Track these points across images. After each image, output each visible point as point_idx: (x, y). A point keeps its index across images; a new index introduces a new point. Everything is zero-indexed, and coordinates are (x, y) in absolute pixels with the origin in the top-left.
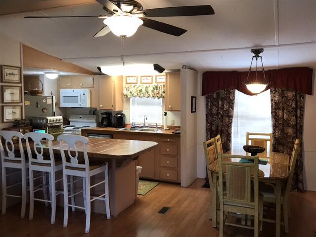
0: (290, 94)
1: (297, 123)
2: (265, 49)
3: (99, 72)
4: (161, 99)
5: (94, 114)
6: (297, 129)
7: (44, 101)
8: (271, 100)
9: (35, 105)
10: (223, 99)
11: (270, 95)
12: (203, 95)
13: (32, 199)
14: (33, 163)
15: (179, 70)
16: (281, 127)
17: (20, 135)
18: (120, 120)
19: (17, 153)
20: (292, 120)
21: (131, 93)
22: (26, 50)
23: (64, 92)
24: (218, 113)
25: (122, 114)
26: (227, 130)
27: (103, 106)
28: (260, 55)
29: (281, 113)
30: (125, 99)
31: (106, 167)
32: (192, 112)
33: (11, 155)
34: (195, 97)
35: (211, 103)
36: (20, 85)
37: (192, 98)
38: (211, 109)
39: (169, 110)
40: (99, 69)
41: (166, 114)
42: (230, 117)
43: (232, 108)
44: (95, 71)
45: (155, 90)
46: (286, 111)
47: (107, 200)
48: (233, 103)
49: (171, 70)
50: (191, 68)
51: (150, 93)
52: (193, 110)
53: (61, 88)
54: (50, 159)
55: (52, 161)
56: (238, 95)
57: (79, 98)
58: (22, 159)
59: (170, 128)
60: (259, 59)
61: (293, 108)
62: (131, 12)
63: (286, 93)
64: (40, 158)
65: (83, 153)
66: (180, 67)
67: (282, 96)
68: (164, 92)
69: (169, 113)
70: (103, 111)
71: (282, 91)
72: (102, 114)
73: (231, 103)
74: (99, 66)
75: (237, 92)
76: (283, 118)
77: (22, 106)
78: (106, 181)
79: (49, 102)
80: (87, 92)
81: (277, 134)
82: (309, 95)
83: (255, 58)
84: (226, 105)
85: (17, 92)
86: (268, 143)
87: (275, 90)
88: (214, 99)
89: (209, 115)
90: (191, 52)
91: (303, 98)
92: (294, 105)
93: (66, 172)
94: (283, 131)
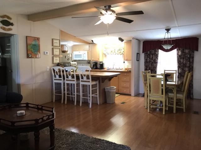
0: (187, 51)
1: (190, 65)
2: (172, 28)
3: (92, 43)
4: (122, 55)
5: (89, 63)
6: (190, 68)
7: (68, 56)
8: (177, 54)
9: (65, 57)
10: (152, 54)
11: (177, 52)
12: (143, 53)
13: (66, 95)
14: (67, 80)
15: (131, 41)
16: (182, 67)
17: (61, 68)
18: (102, 66)
19: (60, 76)
20: (188, 64)
21: (107, 52)
22: (62, 32)
23: (75, 53)
24: (150, 62)
25: (103, 63)
26: (155, 70)
27: (93, 59)
28: (169, 31)
29: (182, 60)
30: (104, 56)
31: (98, 82)
32: (137, 60)
33: (57, 77)
34: (139, 54)
35: (147, 56)
36: (59, 48)
37: (137, 54)
38: (147, 60)
39: (126, 60)
40: (92, 41)
41: (124, 62)
42: (156, 63)
43: (157, 58)
44: (90, 42)
45: (119, 51)
46: (184, 59)
47: (98, 96)
48: (158, 56)
49: (127, 40)
50: (137, 39)
51: (116, 52)
52: (138, 60)
53: (74, 51)
54: (74, 78)
55: (75, 79)
56: (160, 52)
57: (82, 55)
58: (62, 78)
59: (126, 69)
60: (169, 33)
61: (188, 58)
62: (111, 14)
63: (184, 50)
64: (70, 78)
65: (89, 75)
66: (131, 39)
67: (183, 52)
68: (123, 52)
69: (126, 62)
70: (94, 62)
71: (183, 50)
72: (93, 63)
73: (157, 56)
74: (93, 40)
75: (160, 51)
76: (183, 63)
77: (60, 57)
78: (98, 88)
79: (71, 56)
80: (86, 52)
81: (180, 71)
82: (197, 51)
83: (167, 33)
84: (154, 57)
85: (58, 50)
86: (175, 74)
87: (179, 49)
88: (148, 54)
89: (146, 62)
90: (137, 31)
91: (194, 53)
92: (189, 56)
93: (81, 83)
94: (183, 69)
